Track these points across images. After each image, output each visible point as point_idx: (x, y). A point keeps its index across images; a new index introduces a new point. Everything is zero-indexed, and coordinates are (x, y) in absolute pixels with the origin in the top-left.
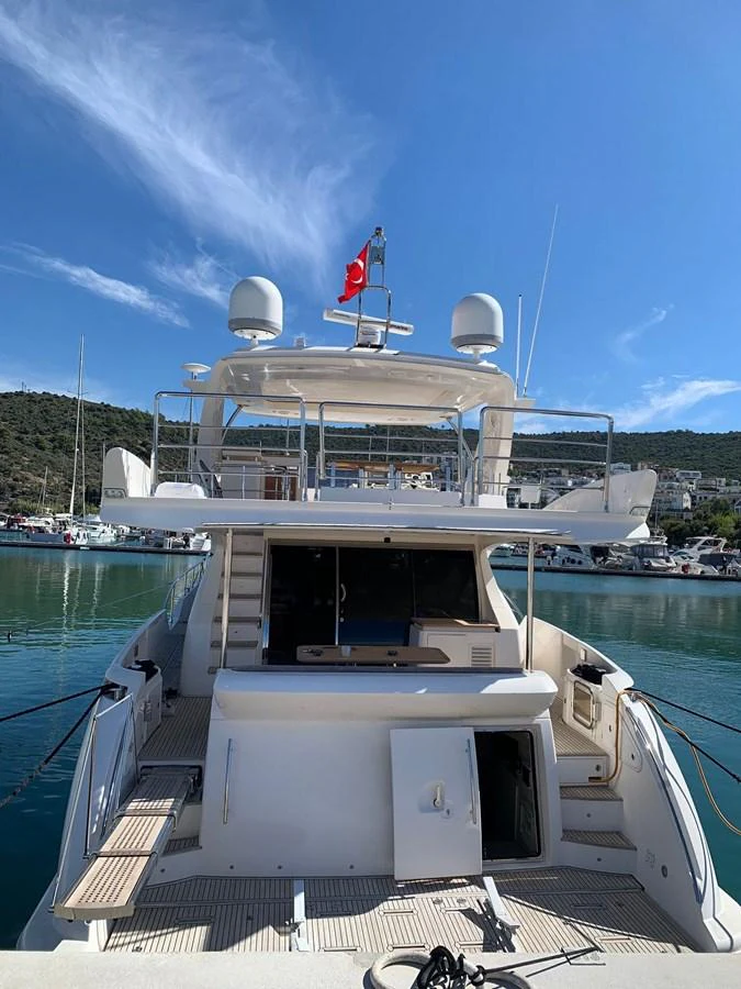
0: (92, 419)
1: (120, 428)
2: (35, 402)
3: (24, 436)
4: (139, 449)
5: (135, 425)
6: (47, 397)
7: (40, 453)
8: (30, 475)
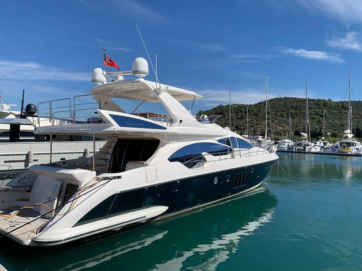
0: (302, 104)
1: (313, 107)
2: (281, 101)
3: (278, 113)
4: (320, 114)
5: (319, 105)
6: (286, 99)
7: (282, 119)
8: (277, 126)
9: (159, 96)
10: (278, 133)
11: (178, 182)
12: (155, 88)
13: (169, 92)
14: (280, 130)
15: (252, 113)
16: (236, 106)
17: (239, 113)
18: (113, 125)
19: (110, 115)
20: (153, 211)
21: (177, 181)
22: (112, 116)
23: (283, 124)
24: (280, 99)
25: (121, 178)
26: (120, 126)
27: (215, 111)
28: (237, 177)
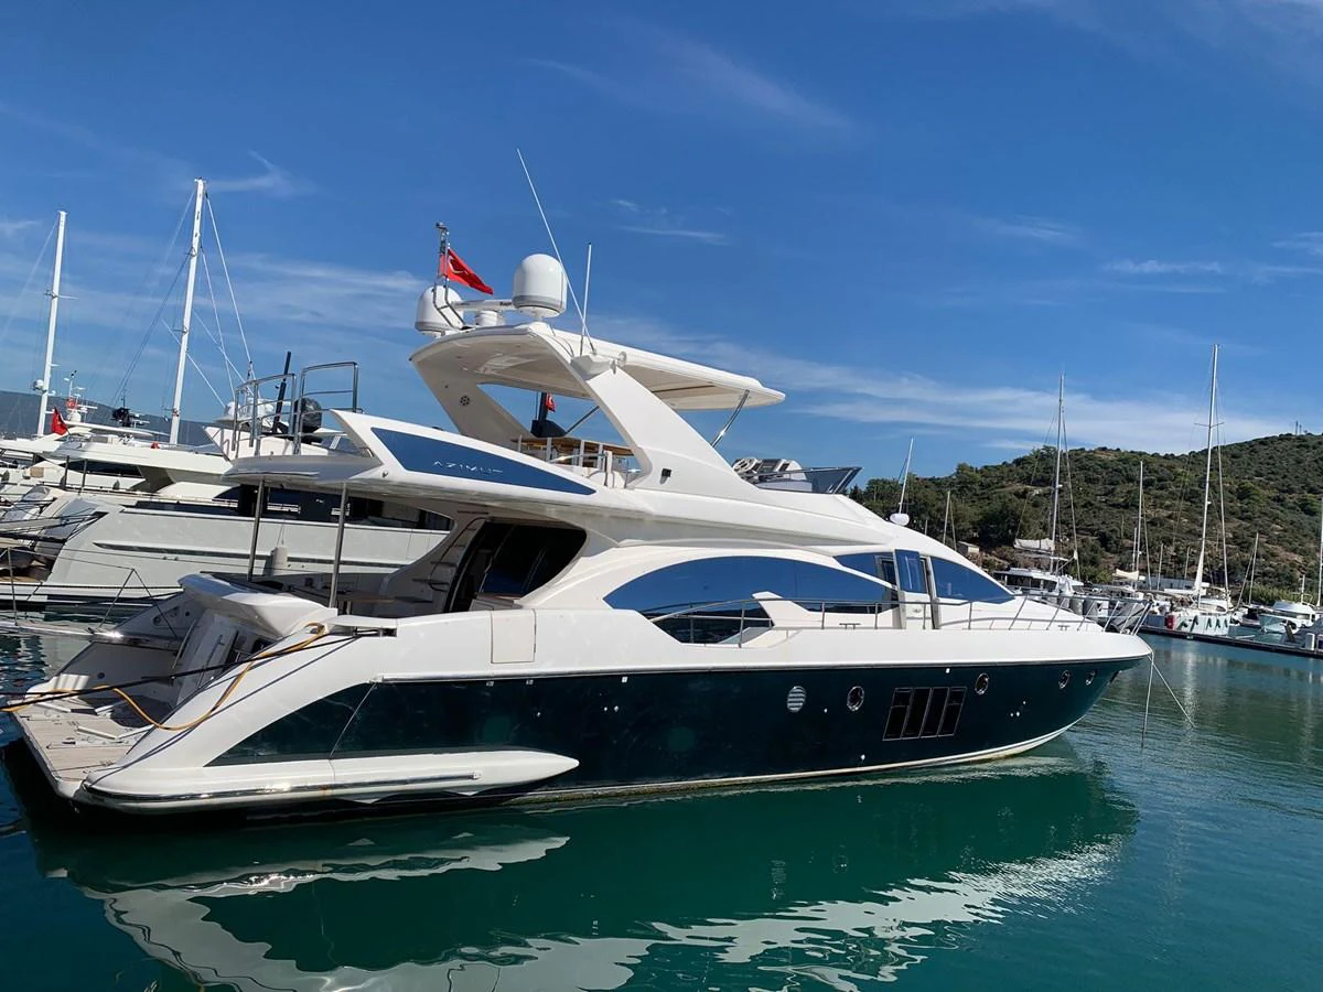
2: (1307, 447)
3: (1286, 495)
8: (1278, 550)
9: (588, 382)
10: (1278, 575)
11: (625, 680)
12: (577, 354)
13: (638, 373)
14: (1292, 564)
15: (1173, 489)
16: (1110, 458)
17: (1118, 483)
18: (382, 464)
19: (373, 429)
20: (507, 763)
21: (621, 676)
22: (382, 435)
23: (1305, 540)
24: (1300, 438)
25: (395, 635)
26: (408, 467)
27: (1020, 471)
28: (903, 698)
